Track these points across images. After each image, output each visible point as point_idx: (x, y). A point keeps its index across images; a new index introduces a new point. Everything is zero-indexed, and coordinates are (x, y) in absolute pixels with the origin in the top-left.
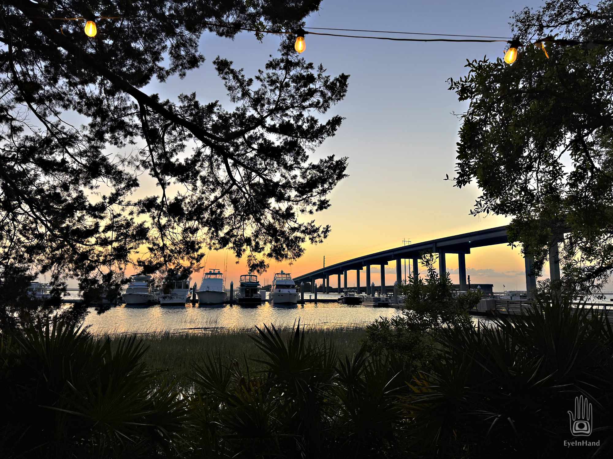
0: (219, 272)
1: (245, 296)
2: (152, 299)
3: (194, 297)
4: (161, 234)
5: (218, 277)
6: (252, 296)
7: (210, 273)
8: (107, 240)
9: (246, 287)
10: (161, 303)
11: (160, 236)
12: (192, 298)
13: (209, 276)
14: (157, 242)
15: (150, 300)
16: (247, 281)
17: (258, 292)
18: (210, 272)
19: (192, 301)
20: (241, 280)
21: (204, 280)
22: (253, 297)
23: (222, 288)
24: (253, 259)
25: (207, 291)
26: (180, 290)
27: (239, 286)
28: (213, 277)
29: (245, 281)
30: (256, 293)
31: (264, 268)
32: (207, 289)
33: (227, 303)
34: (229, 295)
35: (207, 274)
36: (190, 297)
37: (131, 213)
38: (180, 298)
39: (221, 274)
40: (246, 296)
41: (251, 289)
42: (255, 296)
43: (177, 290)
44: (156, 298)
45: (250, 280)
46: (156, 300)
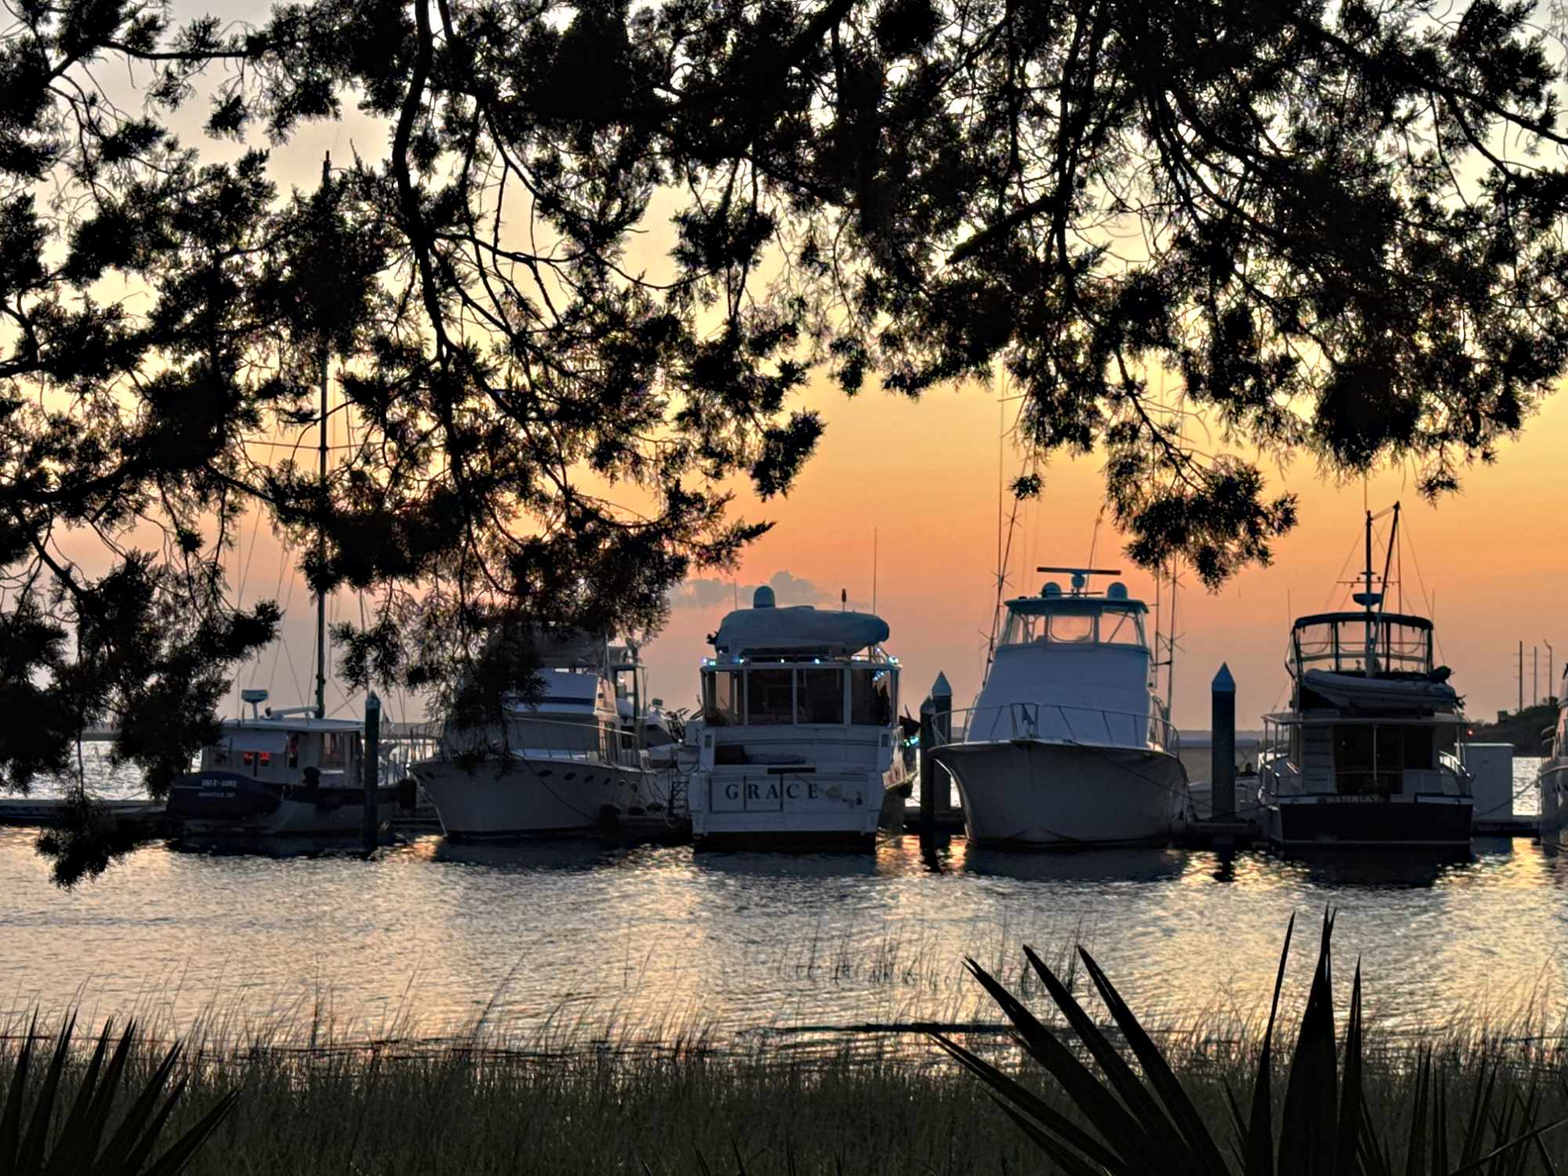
0: (1118, 589)
1: (1331, 787)
2: (624, 800)
3: (934, 789)
4: (425, 268)
5: (1114, 629)
6: (1396, 786)
7: (1051, 603)
8: (99, 330)
9: (1345, 712)
10: (698, 829)
11: (418, 288)
12: (913, 802)
13: (1037, 626)
14: (403, 334)
15: (609, 812)
16: (1348, 664)
17: (1449, 761)
18: (1050, 590)
19: (915, 824)
20: (1299, 659)
21: (1004, 652)
22: (1405, 798)
23: (1138, 720)
24: (1152, 453)
25: (1018, 745)
26: (827, 731)
27: (1284, 707)
28: (1069, 629)
29: (1326, 665)
30: (1429, 762)
31: (1254, 531)
32: (1023, 732)
33: (1193, 840)
34: (1200, 774)
35: (1021, 607)
36: (905, 790)
37: (228, 118)
38: (833, 795)
39: (1137, 607)
40: (1347, 785)
41: (1382, 729)
42: (1414, 787)
43: (808, 731)
44: (655, 790)
45: (1370, 656)
46: (657, 808)
